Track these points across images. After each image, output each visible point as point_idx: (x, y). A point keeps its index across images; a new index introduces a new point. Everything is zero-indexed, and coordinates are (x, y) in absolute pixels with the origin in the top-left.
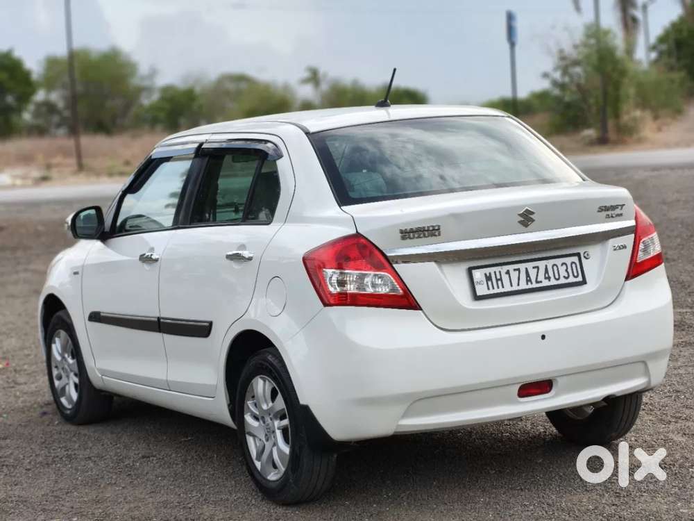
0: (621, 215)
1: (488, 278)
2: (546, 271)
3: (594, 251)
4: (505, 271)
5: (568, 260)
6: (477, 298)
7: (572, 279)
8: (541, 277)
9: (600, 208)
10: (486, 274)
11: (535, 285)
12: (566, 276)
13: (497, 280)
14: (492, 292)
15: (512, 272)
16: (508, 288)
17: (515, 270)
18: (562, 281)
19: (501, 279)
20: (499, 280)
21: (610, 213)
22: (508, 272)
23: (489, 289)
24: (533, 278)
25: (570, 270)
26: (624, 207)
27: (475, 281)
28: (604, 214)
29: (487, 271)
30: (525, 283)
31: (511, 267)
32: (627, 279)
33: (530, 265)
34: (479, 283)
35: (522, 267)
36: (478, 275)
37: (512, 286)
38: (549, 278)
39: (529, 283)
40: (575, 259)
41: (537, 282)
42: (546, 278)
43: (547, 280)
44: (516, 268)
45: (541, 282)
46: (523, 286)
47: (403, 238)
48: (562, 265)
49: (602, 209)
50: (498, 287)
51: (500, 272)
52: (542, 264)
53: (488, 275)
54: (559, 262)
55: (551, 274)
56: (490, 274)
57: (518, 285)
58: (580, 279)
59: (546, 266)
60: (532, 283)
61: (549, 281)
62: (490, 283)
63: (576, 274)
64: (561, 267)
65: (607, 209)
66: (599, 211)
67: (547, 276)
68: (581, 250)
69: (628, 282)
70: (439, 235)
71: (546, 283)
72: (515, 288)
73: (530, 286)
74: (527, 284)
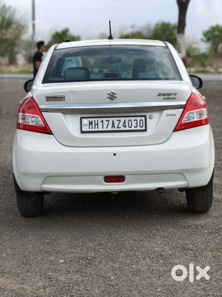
0: (175, 98)
1: (91, 123)
2: (125, 123)
3: (156, 115)
4: (101, 121)
5: (138, 119)
6: (82, 132)
7: (139, 128)
8: (121, 125)
9: (159, 94)
10: (89, 121)
11: (116, 129)
12: (136, 126)
13: (95, 125)
14: (91, 130)
15: (104, 122)
16: (100, 129)
17: (106, 121)
18: (133, 128)
19: (97, 124)
20: (96, 125)
21: (166, 97)
22: (102, 121)
23: (89, 128)
24: (116, 126)
25: (138, 124)
26: (177, 95)
27: (83, 124)
28: (162, 97)
29: (91, 120)
30: (111, 127)
31: (104, 119)
32: (174, 131)
33: (115, 119)
34: (85, 125)
35: (111, 120)
36: (85, 121)
37: (103, 128)
38: (125, 126)
39: (113, 128)
40: (143, 118)
41: (118, 127)
42: (123, 126)
43: (124, 127)
44: (106, 120)
45: (120, 128)
46: (110, 128)
47: (47, 100)
48: (134, 120)
49: (160, 95)
50: (95, 128)
51: (98, 121)
52: (122, 120)
53: (91, 122)
54: (133, 119)
55: (127, 124)
56: (92, 121)
57: (107, 128)
58: (144, 128)
59: (125, 120)
60: (115, 128)
61: (125, 127)
62: (91, 126)
63: (141, 126)
64: (134, 122)
65: (164, 95)
66: (158, 96)
67: (124, 125)
68: (148, 115)
69: (175, 133)
70: (64, 100)
71: (123, 128)
72: (105, 129)
73: (113, 129)
74: (112, 128)
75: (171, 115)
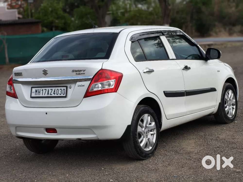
0: (84, 74)
1: (36, 91)
2: (55, 91)
3: (73, 86)
5: (62, 88)
6: (31, 97)
7: (62, 95)
10: (36, 90)
11: (50, 95)
13: (39, 92)
16: (41, 95)
18: (59, 95)
19: (40, 92)
21: (78, 73)
22: (42, 90)
23: (35, 95)
25: (62, 92)
26: (85, 71)
27: (32, 92)
28: (75, 73)
29: (37, 89)
31: (44, 89)
32: (84, 97)
33: (50, 88)
35: (47, 89)
36: (34, 90)
38: (55, 94)
40: (65, 88)
41: (51, 94)
42: (54, 93)
43: (54, 94)
45: (52, 95)
47: (15, 76)
48: (60, 90)
49: (74, 71)
50: (38, 95)
51: (40, 90)
52: (53, 89)
54: (59, 88)
57: (45, 95)
58: (65, 95)
59: (55, 89)
62: (36, 93)
63: (64, 93)
64: (60, 91)
66: (72, 72)
68: (68, 86)
69: (84, 99)
70: (22, 75)
71: (53, 95)
72: (43, 96)
73: (48, 96)
74: (47, 95)
75: (81, 86)
